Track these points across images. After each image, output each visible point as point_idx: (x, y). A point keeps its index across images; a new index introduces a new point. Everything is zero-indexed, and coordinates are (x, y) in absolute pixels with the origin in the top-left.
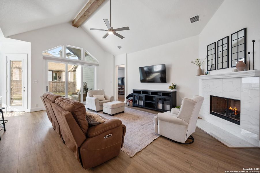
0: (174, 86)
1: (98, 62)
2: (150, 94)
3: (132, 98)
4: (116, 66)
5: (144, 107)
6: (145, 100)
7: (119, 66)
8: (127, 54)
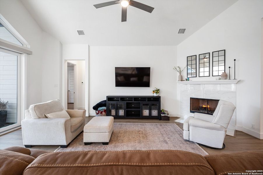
0: (157, 91)
1: (28, 47)
2: (132, 101)
3: (105, 108)
4: (66, 60)
5: (126, 117)
6: (127, 108)
7: (68, 61)
8: (89, 46)
